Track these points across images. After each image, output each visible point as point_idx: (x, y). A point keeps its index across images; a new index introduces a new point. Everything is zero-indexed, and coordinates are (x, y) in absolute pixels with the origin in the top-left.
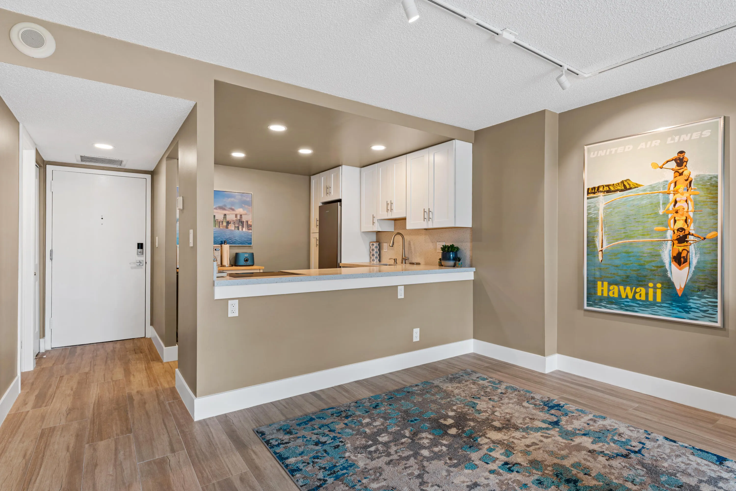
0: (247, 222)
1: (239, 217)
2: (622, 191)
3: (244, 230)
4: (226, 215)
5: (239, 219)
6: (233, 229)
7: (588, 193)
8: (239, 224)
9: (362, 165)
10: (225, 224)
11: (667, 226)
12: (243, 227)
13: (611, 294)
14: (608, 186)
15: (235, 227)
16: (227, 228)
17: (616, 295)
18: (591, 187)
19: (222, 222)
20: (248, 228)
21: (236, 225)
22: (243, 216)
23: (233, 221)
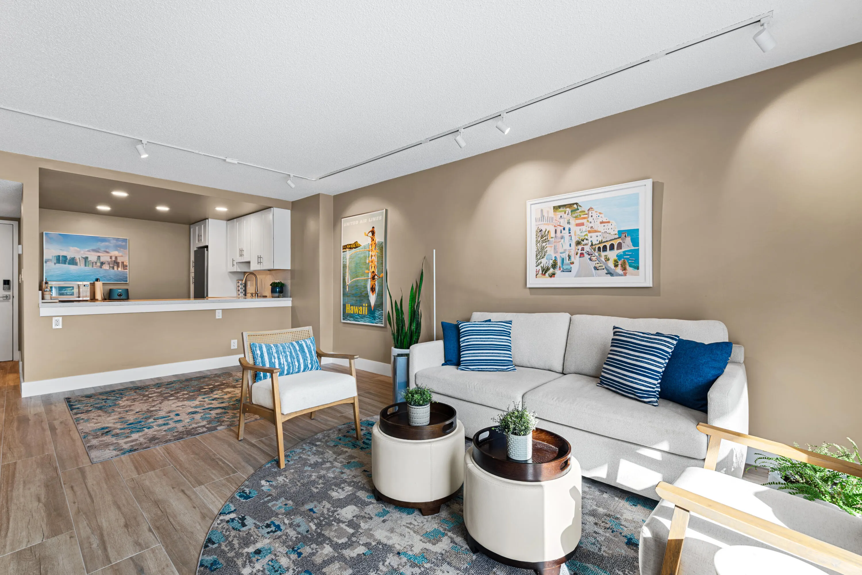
0: (123, 263)
1: (113, 259)
2: (355, 248)
3: (120, 269)
4: (100, 256)
5: (114, 261)
6: (108, 268)
7: (343, 249)
8: (114, 265)
9: (228, 219)
10: (99, 264)
11: (369, 270)
12: (118, 266)
13: (351, 312)
14: (350, 245)
15: (110, 267)
16: (101, 268)
17: (353, 313)
18: (344, 245)
19: (96, 263)
20: (123, 268)
21: (111, 266)
22: (118, 258)
23: (108, 262)
